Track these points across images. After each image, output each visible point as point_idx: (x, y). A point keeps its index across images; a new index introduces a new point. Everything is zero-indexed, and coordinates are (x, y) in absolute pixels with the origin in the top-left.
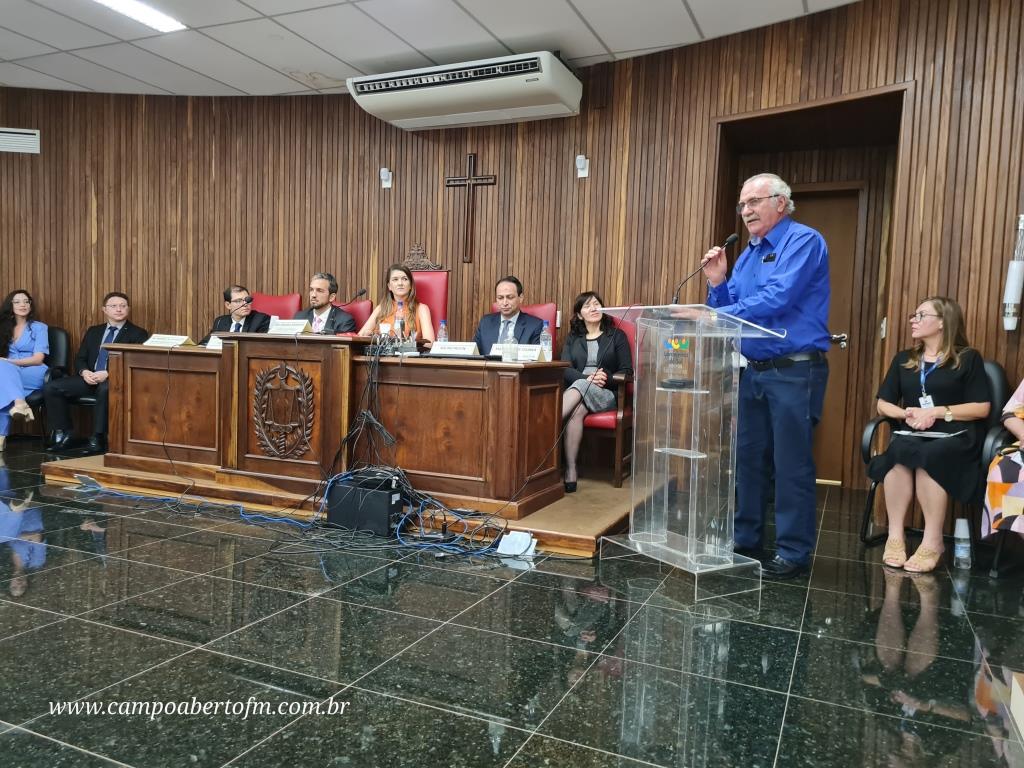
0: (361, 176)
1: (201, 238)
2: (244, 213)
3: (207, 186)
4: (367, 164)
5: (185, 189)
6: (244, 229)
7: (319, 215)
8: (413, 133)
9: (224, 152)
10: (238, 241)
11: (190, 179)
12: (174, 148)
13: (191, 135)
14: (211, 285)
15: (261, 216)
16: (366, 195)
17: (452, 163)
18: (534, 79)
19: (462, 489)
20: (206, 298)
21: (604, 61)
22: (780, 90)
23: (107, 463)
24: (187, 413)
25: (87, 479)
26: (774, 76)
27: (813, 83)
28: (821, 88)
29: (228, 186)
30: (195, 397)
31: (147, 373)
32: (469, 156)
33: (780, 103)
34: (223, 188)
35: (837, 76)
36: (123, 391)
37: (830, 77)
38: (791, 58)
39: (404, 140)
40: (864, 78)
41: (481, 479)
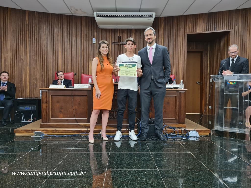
0: (86, 40)
1: (32, 54)
2: (47, 48)
3: (34, 39)
4: (88, 37)
5: (26, 38)
6: (47, 53)
7: (72, 50)
8: (102, 29)
9: (40, 29)
10: (45, 56)
11: (28, 36)
12: (21, 25)
13: (28, 23)
14: (36, 69)
15: (53, 49)
16: (88, 45)
17: (114, 38)
18: (150, 19)
19: (170, 122)
20: (34, 74)
21: (156, 17)
22: (202, 28)
23: (42, 126)
24: (75, 108)
25: (41, 132)
26: (200, 25)
27: (210, 27)
28: (211, 29)
29: (41, 39)
30: (78, 103)
31: (57, 96)
32: (119, 37)
33: (202, 31)
34: (39, 40)
35: (215, 26)
36: (48, 103)
37: (213, 27)
38: (204, 21)
39: (99, 30)
40: (221, 28)
41: (175, 119)
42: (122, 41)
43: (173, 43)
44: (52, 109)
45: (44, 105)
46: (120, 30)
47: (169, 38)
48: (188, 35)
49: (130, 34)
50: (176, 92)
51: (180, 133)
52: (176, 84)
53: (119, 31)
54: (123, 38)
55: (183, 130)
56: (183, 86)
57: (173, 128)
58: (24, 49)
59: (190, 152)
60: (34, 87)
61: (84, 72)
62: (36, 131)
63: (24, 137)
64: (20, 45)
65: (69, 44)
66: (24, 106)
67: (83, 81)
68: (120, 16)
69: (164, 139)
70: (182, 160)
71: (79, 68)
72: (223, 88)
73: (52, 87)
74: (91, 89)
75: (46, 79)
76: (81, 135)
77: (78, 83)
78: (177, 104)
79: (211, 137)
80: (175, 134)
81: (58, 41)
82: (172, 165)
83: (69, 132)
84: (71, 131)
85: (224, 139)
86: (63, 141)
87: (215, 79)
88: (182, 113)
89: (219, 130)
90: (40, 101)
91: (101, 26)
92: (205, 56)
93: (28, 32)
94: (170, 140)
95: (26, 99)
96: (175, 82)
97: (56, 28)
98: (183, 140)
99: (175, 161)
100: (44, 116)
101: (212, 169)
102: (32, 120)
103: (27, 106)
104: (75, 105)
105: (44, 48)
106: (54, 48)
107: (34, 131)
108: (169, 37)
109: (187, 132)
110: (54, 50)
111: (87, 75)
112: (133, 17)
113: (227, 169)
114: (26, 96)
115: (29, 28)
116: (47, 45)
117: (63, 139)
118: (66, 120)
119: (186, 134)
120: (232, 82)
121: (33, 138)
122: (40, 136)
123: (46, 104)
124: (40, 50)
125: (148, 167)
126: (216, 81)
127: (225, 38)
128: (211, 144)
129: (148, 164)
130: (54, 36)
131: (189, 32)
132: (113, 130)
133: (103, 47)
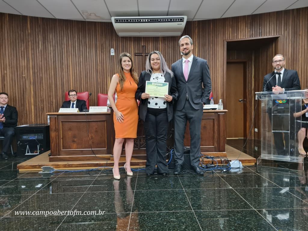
0: (102, 51)
1: (36, 71)
2: (55, 62)
3: (38, 52)
4: (104, 47)
5: (28, 52)
6: (55, 68)
8: (121, 37)
9: (45, 39)
10: (53, 73)
11: (30, 48)
12: (22, 36)
13: (29, 31)
14: (42, 89)
15: (62, 64)
16: (105, 57)
17: (137, 48)
18: (180, 24)
19: (207, 150)
20: (40, 94)
21: (188, 20)
22: (244, 34)
23: (51, 160)
24: (91, 137)
25: (50, 167)
26: (242, 30)
27: (254, 33)
28: (256, 34)
29: (47, 52)
30: (95, 130)
31: (70, 123)
32: (143, 46)
33: (244, 38)
34: (45, 53)
35: (260, 31)
36: (58, 131)
37: (258, 32)
38: (247, 26)
39: (118, 39)
40: (268, 33)
41: (213, 147)
42: (147, 52)
43: (209, 53)
44: (63, 138)
45: (53, 134)
46: (144, 38)
47: (205, 47)
48: (227, 42)
49: (156, 43)
50: (214, 114)
51: (220, 163)
52: (215, 104)
53: (142, 40)
54: (149, 48)
55: (223, 160)
56: (222, 106)
57: (211, 158)
58: (26, 65)
59: (231, 188)
60: (39, 111)
61: (102, 91)
62: (44, 165)
63: (30, 174)
64: (21, 59)
65: (81, 56)
66: (29, 135)
67: (101, 102)
68: (144, 21)
69: (200, 172)
70: (222, 198)
71: (95, 86)
72: (270, 107)
73: (62, 111)
74: (110, 113)
75: (54, 100)
76: (100, 169)
77: (95, 106)
78: (216, 129)
79: (257, 167)
80: (214, 166)
81: (68, 53)
82: (210, 204)
83: (85, 165)
84: (87, 165)
85: (273, 170)
86: (78, 177)
87: (260, 97)
88: (222, 139)
89: (267, 158)
90: (48, 128)
91: (121, 34)
92: (249, 68)
93: (30, 43)
94: (208, 173)
95: (31, 126)
96: (212, 101)
97: (65, 38)
98: (223, 172)
99: (214, 199)
100: (54, 147)
101: (258, 208)
102: (38, 151)
103: (32, 135)
104: (91, 133)
105: (51, 63)
106: (64, 61)
107: (42, 165)
108: (204, 45)
109: (228, 162)
110: (64, 64)
111: (104, 94)
112: (159, 22)
113: (276, 207)
114: (31, 123)
115: (32, 38)
116: (54, 59)
117: (77, 175)
118: (81, 151)
119: (227, 165)
120: (281, 101)
121: (40, 175)
122: (49, 172)
123: (55, 132)
124: (45, 65)
125: (181, 208)
126: (262, 99)
127: (273, 44)
128: (257, 177)
129: (181, 204)
130: (63, 47)
131: (229, 39)
132: (139, 162)
133: (125, 61)
